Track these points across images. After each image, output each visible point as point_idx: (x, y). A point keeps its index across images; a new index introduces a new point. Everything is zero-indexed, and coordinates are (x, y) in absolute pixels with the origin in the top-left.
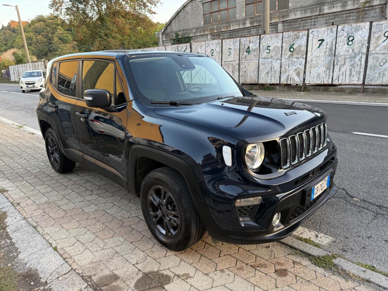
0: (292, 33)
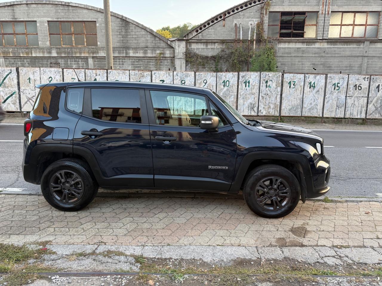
0: (138, 72)
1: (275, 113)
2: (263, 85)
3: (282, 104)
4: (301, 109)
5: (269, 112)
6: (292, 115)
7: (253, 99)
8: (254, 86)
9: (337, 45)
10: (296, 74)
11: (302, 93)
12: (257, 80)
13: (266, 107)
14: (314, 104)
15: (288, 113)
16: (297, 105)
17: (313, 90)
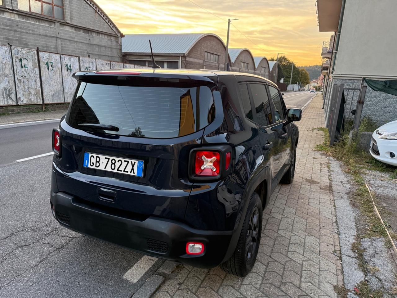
1: (37, 100)
2: (17, 64)
3: (44, 89)
4: (63, 94)
5: (30, 100)
6: (55, 102)
7: (7, 83)
8: (5, 64)
9: (29, 20)
10: (52, 54)
11: (61, 77)
12: (8, 57)
13: (26, 93)
14: (73, 88)
15: (52, 100)
16: (59, 90)
17: (70, 73)
